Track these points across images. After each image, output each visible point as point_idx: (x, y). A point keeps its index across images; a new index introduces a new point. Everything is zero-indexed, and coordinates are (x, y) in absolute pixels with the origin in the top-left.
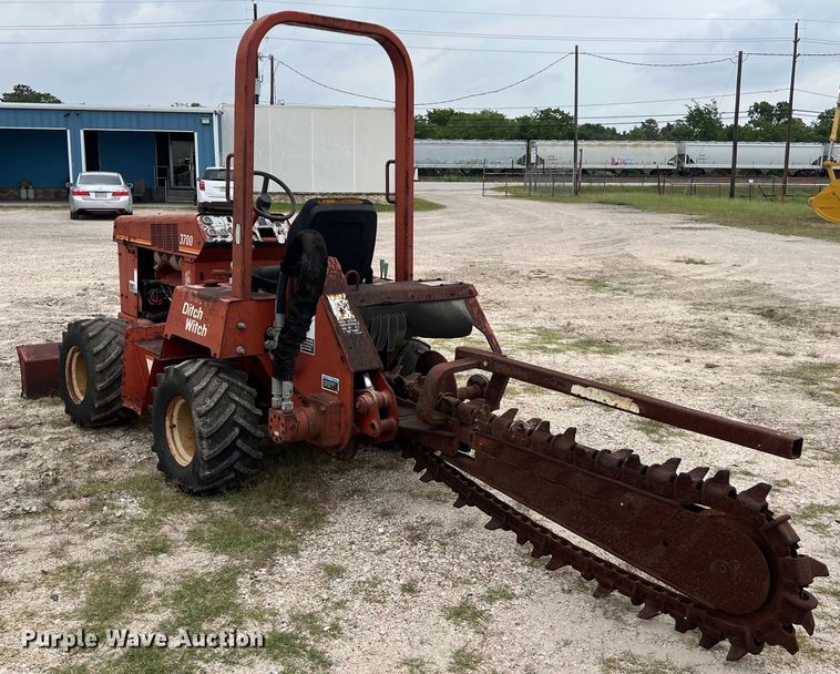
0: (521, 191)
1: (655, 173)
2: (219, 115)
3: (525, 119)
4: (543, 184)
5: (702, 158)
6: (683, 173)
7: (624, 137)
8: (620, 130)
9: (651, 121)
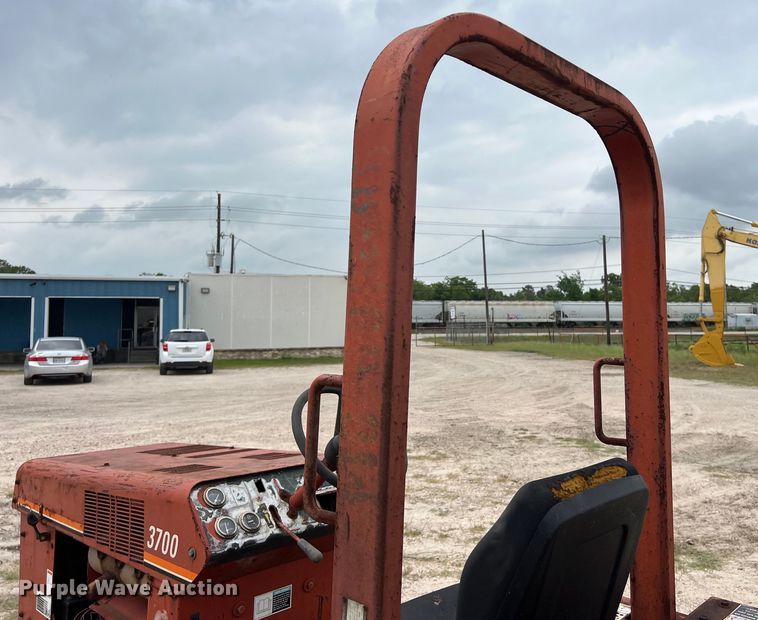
0: (445, 341)
1: (540, 325)
2: (185, 283)
3: (439, 285)
4: (462, 335)
5: (574, 314)
6: (561, 325)
7: (512, 298)
8: (506, 293)
9: (528, 287)
